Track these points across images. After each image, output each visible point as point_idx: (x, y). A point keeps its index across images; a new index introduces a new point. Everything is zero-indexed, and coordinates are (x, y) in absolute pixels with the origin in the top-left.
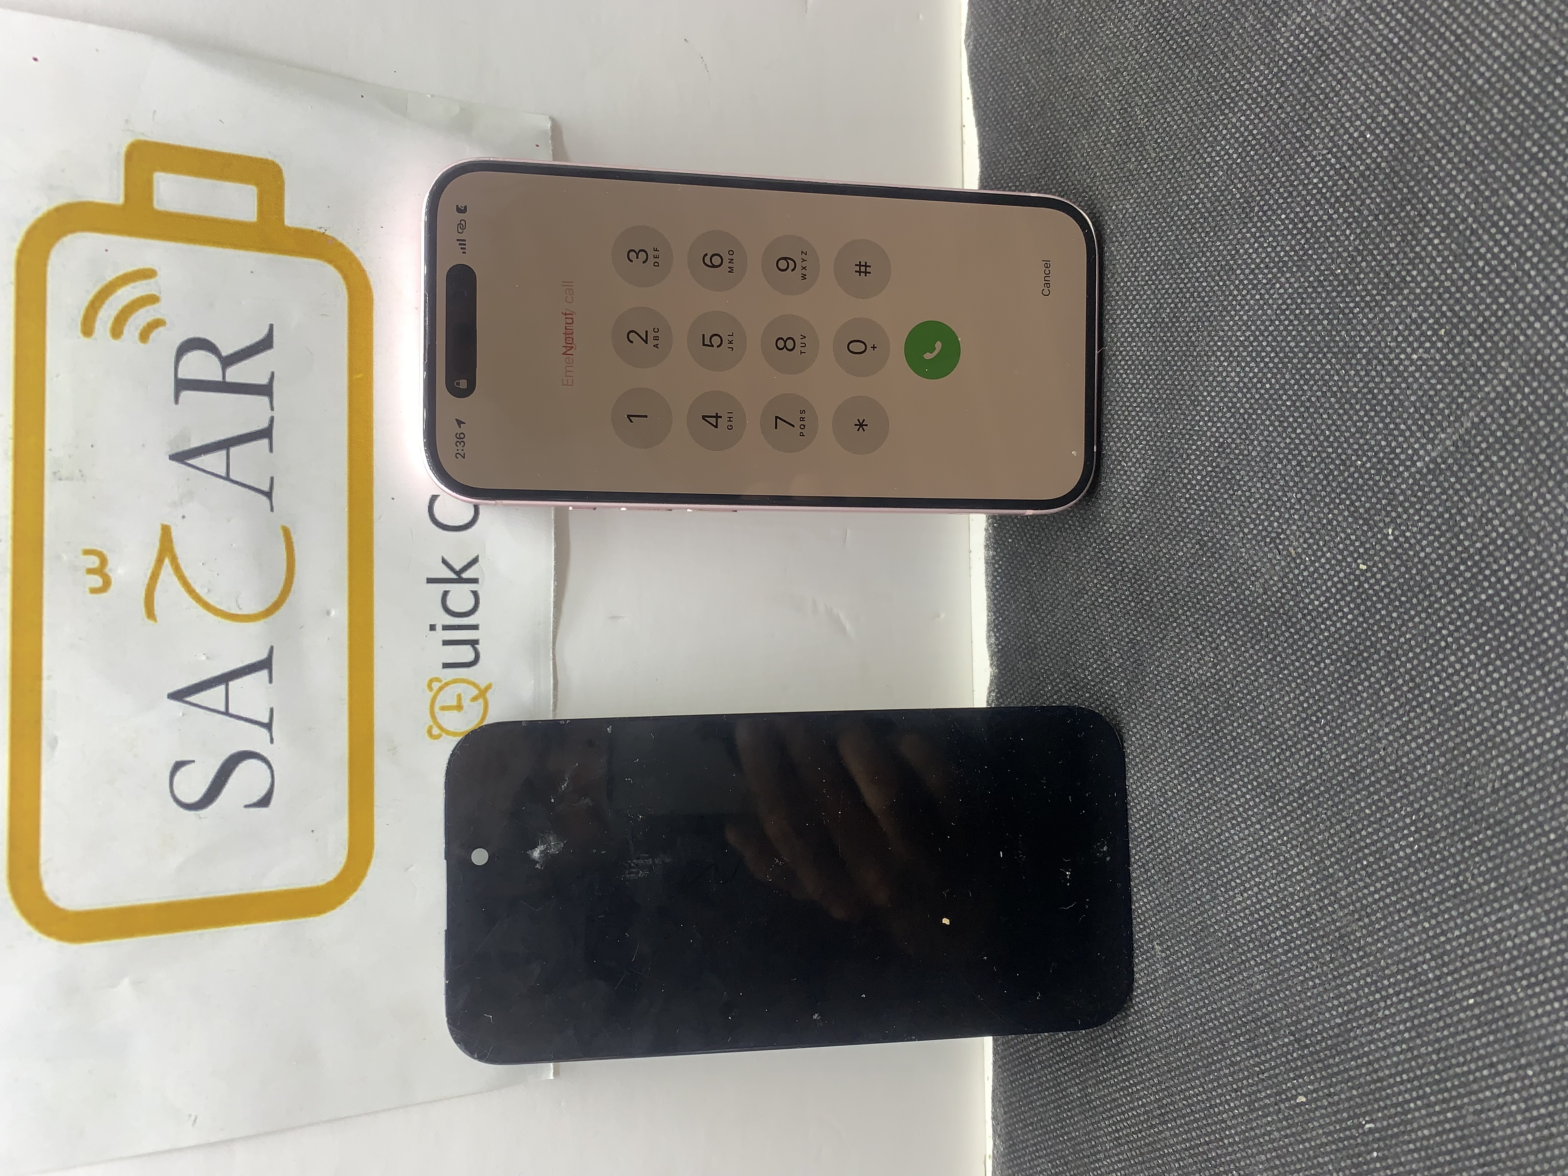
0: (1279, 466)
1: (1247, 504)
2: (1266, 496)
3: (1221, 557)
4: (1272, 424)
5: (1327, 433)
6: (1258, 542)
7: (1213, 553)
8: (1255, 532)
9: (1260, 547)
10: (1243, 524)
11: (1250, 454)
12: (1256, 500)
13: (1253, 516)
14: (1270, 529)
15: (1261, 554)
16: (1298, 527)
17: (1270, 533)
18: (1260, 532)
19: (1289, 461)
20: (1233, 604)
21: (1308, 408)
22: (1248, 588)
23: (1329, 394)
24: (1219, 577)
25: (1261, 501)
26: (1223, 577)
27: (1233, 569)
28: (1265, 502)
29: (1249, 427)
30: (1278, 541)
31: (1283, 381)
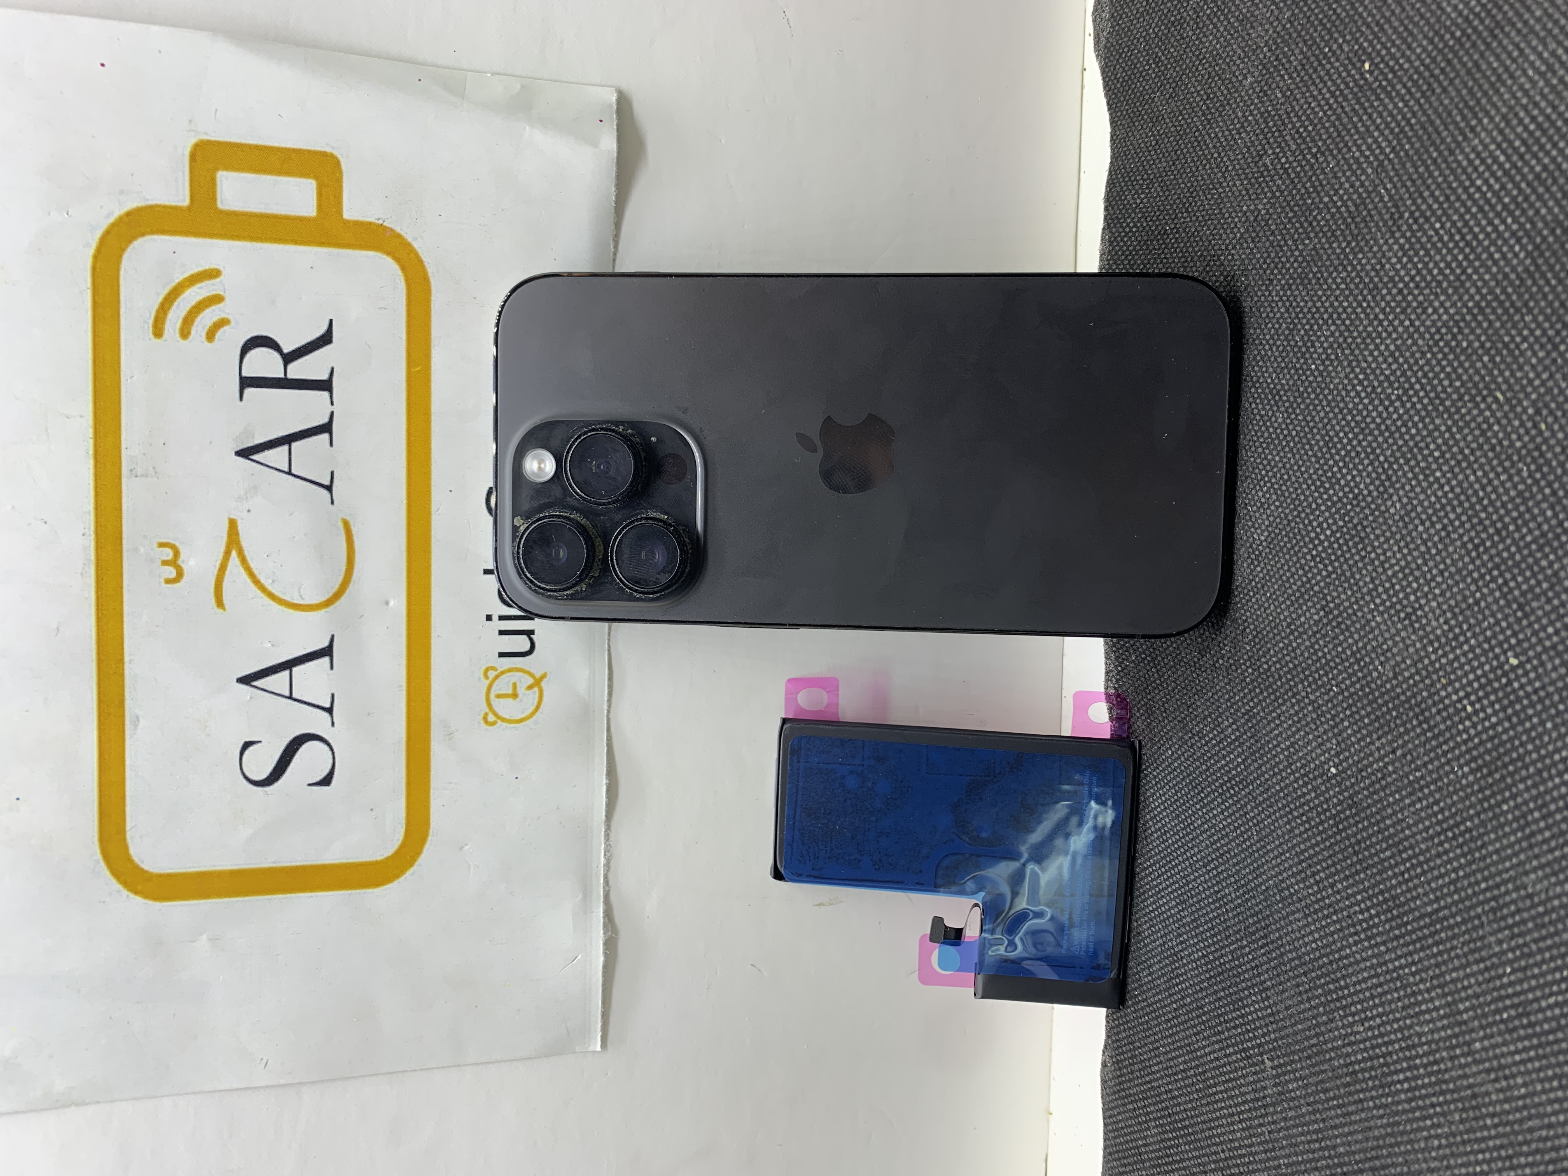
0: (1421, 528)
1: (1380, 570)
2: (1403, 563)
3: (1348, 628)
4: (1415, 477)
5: (1481, 494)
6: (1391, 617)
7: (1339, 624)
8: (1388, 604)
9: (1393, 623)
10: (1374, 593)
11: (1388, 510)
12: (1392, 566)
13: (1387, 585)
14: (1405, 602)
15: (1393, 631)
16: (1438, 604)
17: (1405, 607)
18: (1393, 606)
19: (1433, 525)
20: (1358, 686)
21: (1459, 463)
22: (1376, 669)
23: (1486, 447)
24: (1344, 651)
25: (1397, 568)
26: (1349, 652)
27: (1360, 644)
28: (1402, 570)
29: (1389, 478)
30: (1414, 618)
31: (1431, 427)
